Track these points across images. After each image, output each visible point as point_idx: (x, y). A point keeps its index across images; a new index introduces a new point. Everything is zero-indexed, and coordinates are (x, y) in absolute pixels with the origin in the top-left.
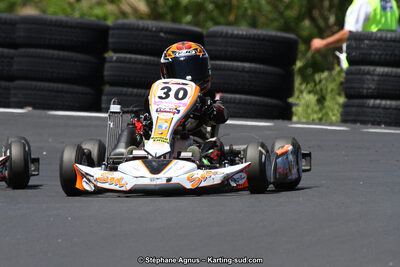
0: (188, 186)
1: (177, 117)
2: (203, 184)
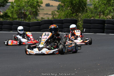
0: (46, 53)
1: (46, 40)
2: (49, 53)
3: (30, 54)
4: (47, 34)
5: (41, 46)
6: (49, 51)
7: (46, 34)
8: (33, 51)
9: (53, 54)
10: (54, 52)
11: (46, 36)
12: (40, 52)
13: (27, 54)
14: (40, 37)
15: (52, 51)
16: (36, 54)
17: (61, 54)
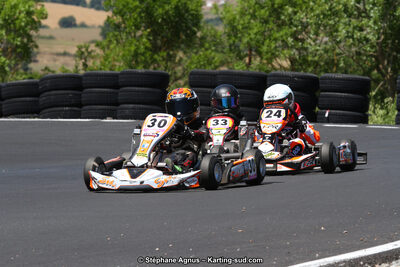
0: (155, 186)
1: (156, 139)
2: (166, 185)
3: (101, 190)
4: (159, 120)
5: (138, 160)
6: (165, 177)
7: (155, 120)
8: (111, 179)
9: (180, 187)
10: (182, 182)
11: (155, 127)
12: (136, 182)
13: (92, 190)
14: (137, 131)
15: (175, 180)
16: (123, 190)
17: (207, 189)
